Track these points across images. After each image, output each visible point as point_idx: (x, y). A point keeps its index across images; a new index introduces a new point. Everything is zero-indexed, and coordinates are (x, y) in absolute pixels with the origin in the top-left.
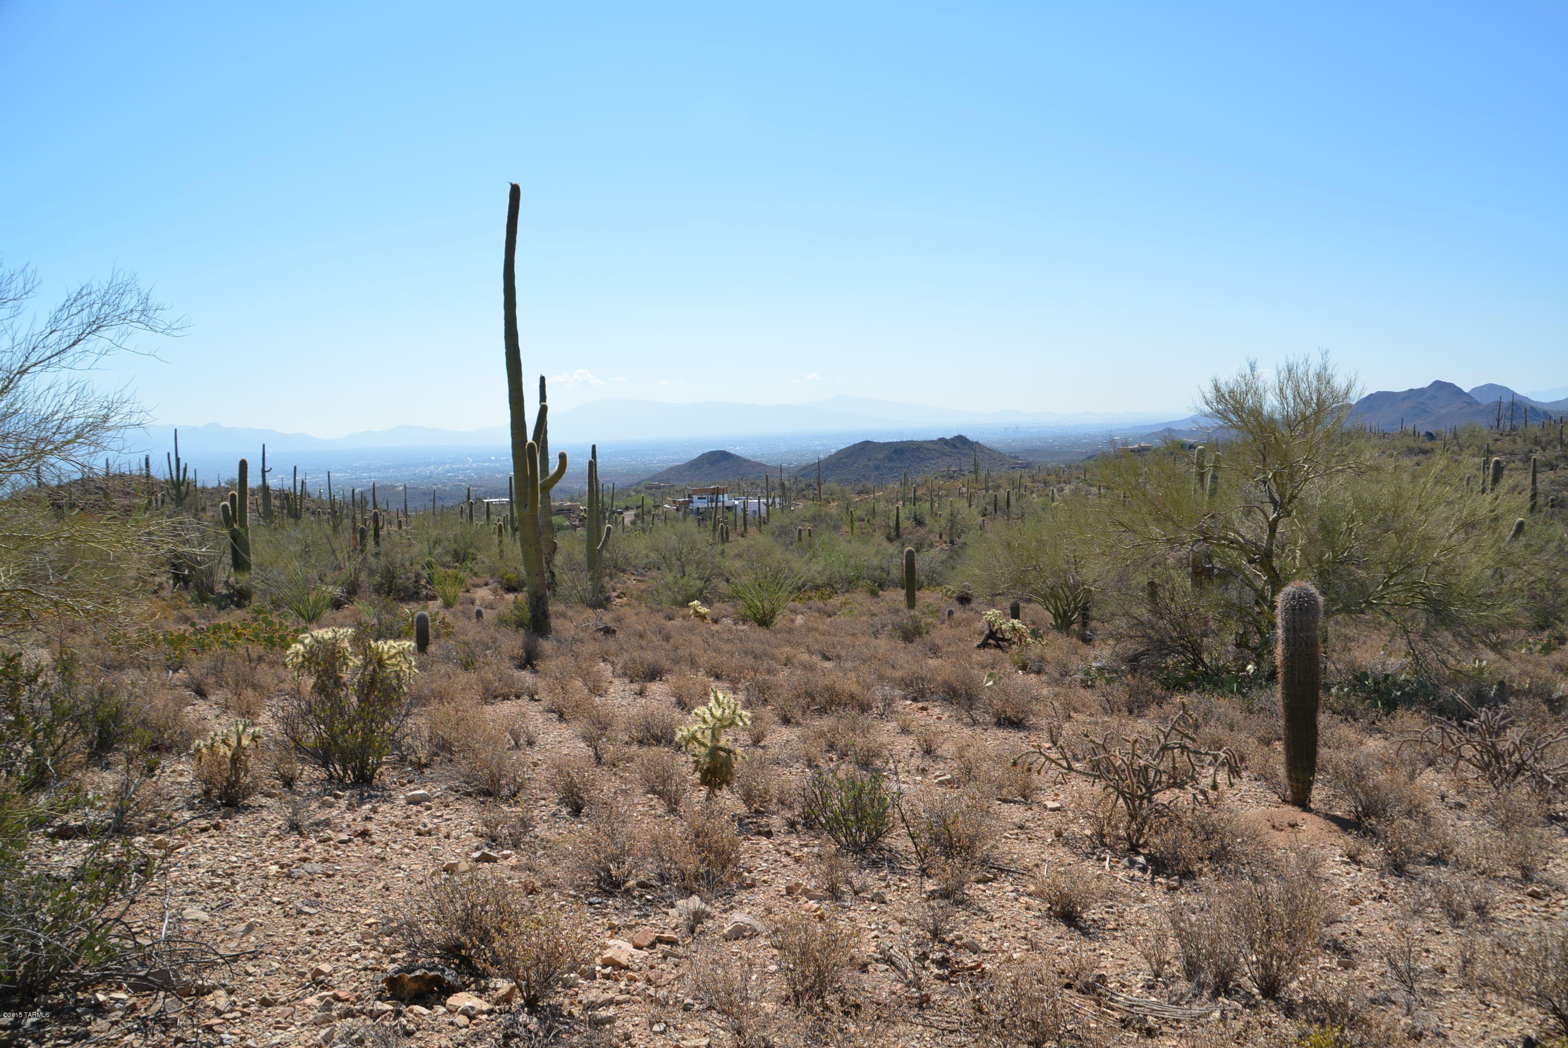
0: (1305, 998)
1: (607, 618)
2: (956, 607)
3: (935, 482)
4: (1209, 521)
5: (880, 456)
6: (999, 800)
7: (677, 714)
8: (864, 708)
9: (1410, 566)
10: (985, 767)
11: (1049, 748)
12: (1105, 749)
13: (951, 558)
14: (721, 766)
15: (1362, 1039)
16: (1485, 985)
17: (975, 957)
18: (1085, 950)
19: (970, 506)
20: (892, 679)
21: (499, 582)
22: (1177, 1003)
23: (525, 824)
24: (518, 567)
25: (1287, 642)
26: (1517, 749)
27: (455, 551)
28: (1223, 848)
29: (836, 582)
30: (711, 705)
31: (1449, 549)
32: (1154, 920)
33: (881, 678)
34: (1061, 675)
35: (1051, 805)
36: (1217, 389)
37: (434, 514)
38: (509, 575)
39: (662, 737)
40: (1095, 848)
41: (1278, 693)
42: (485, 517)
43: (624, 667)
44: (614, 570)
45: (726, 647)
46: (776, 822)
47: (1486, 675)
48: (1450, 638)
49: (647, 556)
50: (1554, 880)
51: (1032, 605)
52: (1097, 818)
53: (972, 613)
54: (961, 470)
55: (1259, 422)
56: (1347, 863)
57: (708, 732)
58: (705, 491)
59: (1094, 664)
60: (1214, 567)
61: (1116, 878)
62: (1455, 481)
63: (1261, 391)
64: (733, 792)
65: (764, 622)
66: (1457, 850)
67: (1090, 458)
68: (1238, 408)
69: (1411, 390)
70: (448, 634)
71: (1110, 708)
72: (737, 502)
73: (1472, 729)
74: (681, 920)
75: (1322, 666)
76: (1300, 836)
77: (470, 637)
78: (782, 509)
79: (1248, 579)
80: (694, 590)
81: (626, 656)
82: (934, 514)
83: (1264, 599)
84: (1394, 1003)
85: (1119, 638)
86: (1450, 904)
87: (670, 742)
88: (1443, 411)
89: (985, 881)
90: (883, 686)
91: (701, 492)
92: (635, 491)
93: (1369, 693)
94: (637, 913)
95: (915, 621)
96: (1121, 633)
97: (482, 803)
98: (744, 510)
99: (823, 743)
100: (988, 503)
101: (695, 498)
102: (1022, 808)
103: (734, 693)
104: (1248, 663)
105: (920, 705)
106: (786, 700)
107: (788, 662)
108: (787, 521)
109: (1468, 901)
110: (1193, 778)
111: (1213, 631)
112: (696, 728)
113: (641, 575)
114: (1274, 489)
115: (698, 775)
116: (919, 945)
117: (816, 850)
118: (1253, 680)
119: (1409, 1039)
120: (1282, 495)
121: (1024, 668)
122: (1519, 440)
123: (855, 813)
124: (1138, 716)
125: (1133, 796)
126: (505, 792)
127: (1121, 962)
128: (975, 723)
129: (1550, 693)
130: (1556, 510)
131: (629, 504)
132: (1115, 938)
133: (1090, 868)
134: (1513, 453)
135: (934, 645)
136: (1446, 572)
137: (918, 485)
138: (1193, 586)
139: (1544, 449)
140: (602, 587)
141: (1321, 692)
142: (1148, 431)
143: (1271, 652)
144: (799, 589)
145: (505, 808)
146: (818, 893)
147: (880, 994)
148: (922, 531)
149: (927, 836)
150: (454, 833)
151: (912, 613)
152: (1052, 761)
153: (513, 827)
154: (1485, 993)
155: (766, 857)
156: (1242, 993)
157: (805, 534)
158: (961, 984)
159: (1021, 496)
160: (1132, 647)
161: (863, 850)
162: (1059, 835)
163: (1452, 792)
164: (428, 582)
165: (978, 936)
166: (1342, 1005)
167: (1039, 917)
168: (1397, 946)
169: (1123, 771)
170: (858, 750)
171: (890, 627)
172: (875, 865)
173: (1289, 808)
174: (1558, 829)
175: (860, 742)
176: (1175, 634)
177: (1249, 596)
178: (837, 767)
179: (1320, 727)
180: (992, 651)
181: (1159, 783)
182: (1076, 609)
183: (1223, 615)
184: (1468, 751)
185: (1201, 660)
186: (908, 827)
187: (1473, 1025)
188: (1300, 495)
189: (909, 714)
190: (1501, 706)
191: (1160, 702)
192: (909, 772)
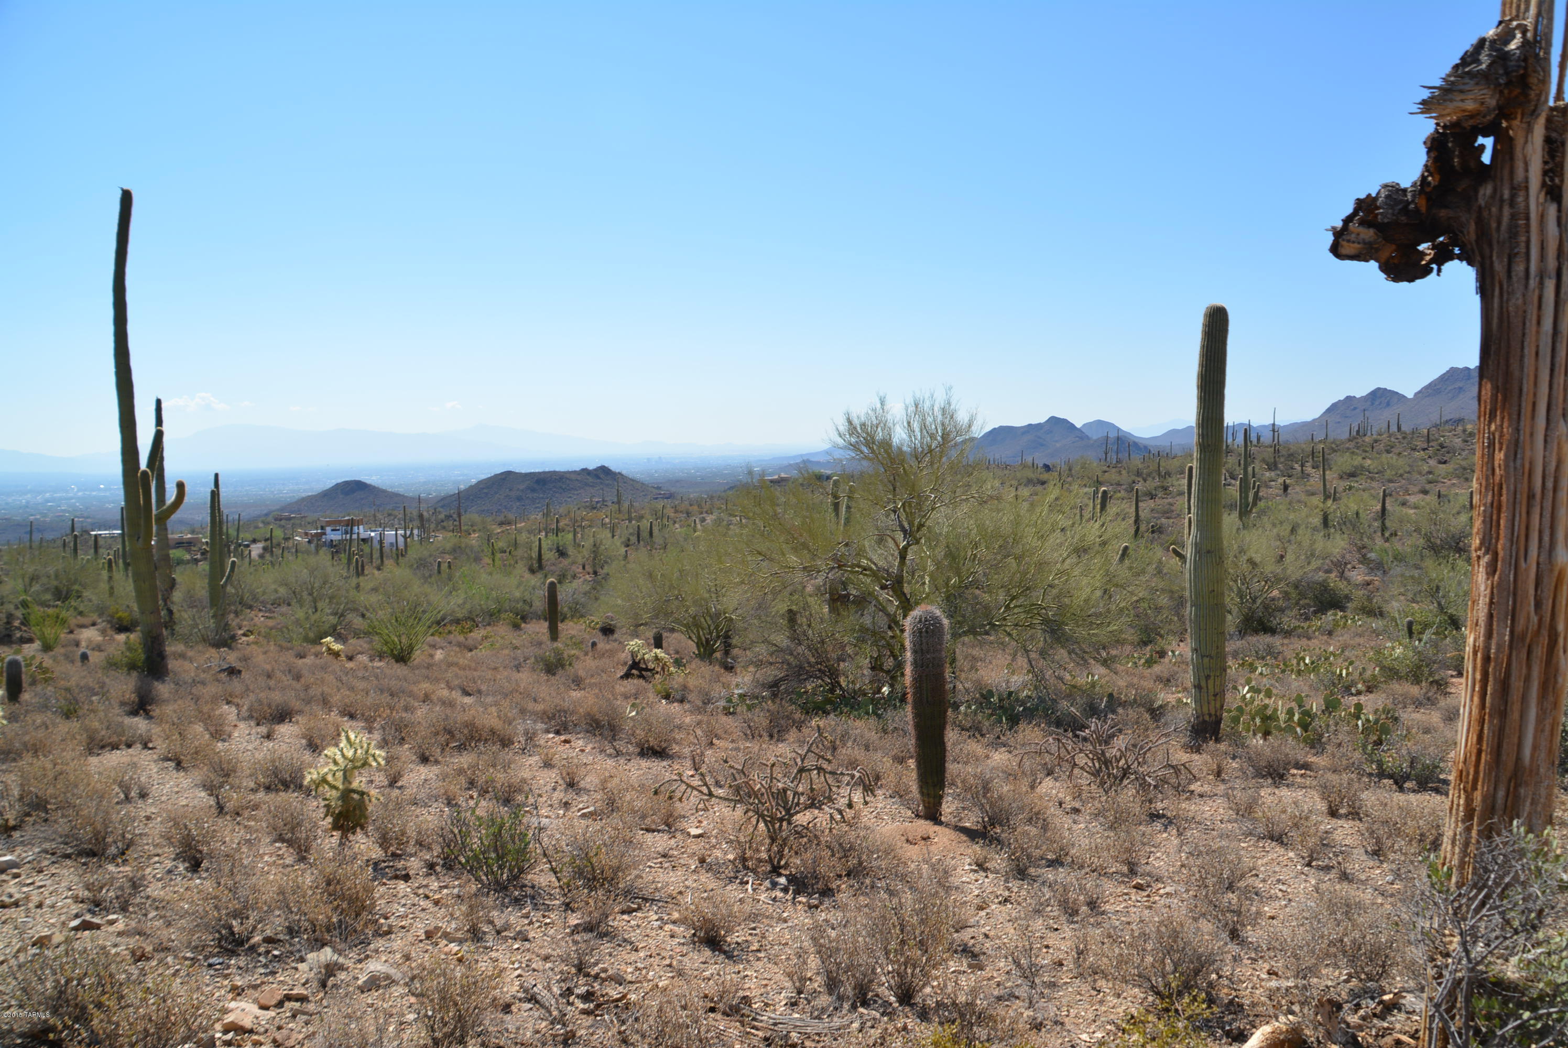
0: (937, 1002)
1: (232, 658)
2: (599, 638)
3: (578, 512)
4: (843, 549)
5: (522, 487)
6: (642, 829)
7: (307, 756)
8: (506, 743)
9: (1028, 589)
10: (628, 798)
11: (691, 776)
12: (744, 774)
13: (594, 589)
14: (354, 809)
15: (989, 1035)
16: (1095, 973)
17: (621, 989)
18: (729, 972)
19: (613, 536)
20: (534, 713)
21: (109, 622)
22: (819, 1018)
23: (136, 885)
24: (131, 604)
25: (915, 663)
26: (1123, 755)
27: (57, 588)
28: (860, 863)
29: (477, 616)
30: (342, 745)
31: (1061, 573)
32: (795, 939)
33: (523, 711)
34: (704, 703)
35: (694, 831)
36: (850, 422)
37: (31, 547)
38: (120, 614)
39: (291, 782)
40: (738, 872)
41: (909, 711)
42: (92, 551)
43: (250, 710)
44: (239, 607)
45: (361, 685)
46: (414, 865)
47: (1097, 689)
48: (1065, 654)
49: (276, 591)
50: (1155, 872)
51: (675, 635)
52: (739, 842)
53: (616, 644)
54: (603, 501)
55: (889, 455)
56: (975, 871)
57: (340, 775)
58: (339, 522)
59: (736, 691)
60: (848, 595)
61: (759, 900)
62: (1068, 509)
63: (890, 424)
64: (368, 836)
65: (402, 658)
66: (1073, 852)
67: (731, 488)
68: (870, 441)
69: (1030, 425)
70: (46, 680)
71: (752, 733)
72: (373, 534)
73: (1085, 739)
74: (312, 975)
75: (949, 686)
76: (932, 848)
77: (73, 683)
78: (421, 541)
79: (880, 604)
80: (326, 626)
81: (252, 697)
82: (577, 545)
83: (897, 623)
84: (1017, 998)
85: (759, 664)
86: (1066, 901)
87: (300, 787)
88: (1058, 445)
89: (629, 911)
90: (524, 720)
91: (335, 524)
92: (263, 522)
93: (994, 710)
94: (263, 971)
95: (558, 653)
96: (761, 661)
97: (84, 864)
98: (381, 542)
99: (463, 780)
100: (631, 534)
101: (328, 529)
102: (666, 837)
103: (370, 732)
104: (883, 686)
105: (563, 738)
106: (424, 738)
107: (426, 698)
108: (426, 553)
109: (1082, 898)
110: (830, 799)
111: (849, 656)
112: (326, 770)
113: (270, 611)
114: (903, 517)
115: (330, 819)
116: (564, 981)
117: (456, 891)
118: (888, 702)
119: (1031, 1029)
120: (911, 524)
121: (667, 697)
122: (1124, 472)
123: (496, 850)
124: (778, 740)
125: (773, 818)
126: (113, 850)
127: (764, 982)
128: (618, 753)
129: (1152, 702)
130: (1156, 535)
131: (257, 536)
132: (759, 959)
133: (733, 892)
134: (1119, 484)
135: (577, 677)
136: (1061, 594)
137: (561, 516)
138: (830, 612)
139: (1145, 480)
140: (227, 624)
141: (949, 711)
142: (785, 463)
143: (903, 675)
144: (438, 623)
145: (111, 868)
146: (459, 935)
147: (524, 1035)
148: (565, 562)
149: (570, 869)
150: (48, 902)
151: (555, 645)
152: (693, 788)
153: (121, 888)
154: (1095, 981)
155: (403, 901)
156: (880, 1002)
157: (444, 566)
158: (606, 1017)
159: (664, 526)
160: (772, 673)
161: (506, 888)
162: (702, 861)
163: (1069, 798)
164: (22, 623)
165: (623, 967)
166: (969, 1004)
167: (683, 944)
168: (1020, 945)
169: (762, 794)
170: (499, 785)
171: (533, 659)
172: (517, 902)
173: (922, 822)
174: (1158, 826)
175: (500, 777)
176: (813, 660)
177: (882, 621)
178: (477, 804)
179: (949, 746)
180: (635, 681)
181: (798, 804)
182: (718, 637)
183: (858, 639)
184: (1081, 760)
185: (838, 683)
186: (550, 862)
187: (1086, 1010)
188: (928, 523)
189: (551, 747)
190: (1110, 716)
191: (799, 726)
192: (551, 806)
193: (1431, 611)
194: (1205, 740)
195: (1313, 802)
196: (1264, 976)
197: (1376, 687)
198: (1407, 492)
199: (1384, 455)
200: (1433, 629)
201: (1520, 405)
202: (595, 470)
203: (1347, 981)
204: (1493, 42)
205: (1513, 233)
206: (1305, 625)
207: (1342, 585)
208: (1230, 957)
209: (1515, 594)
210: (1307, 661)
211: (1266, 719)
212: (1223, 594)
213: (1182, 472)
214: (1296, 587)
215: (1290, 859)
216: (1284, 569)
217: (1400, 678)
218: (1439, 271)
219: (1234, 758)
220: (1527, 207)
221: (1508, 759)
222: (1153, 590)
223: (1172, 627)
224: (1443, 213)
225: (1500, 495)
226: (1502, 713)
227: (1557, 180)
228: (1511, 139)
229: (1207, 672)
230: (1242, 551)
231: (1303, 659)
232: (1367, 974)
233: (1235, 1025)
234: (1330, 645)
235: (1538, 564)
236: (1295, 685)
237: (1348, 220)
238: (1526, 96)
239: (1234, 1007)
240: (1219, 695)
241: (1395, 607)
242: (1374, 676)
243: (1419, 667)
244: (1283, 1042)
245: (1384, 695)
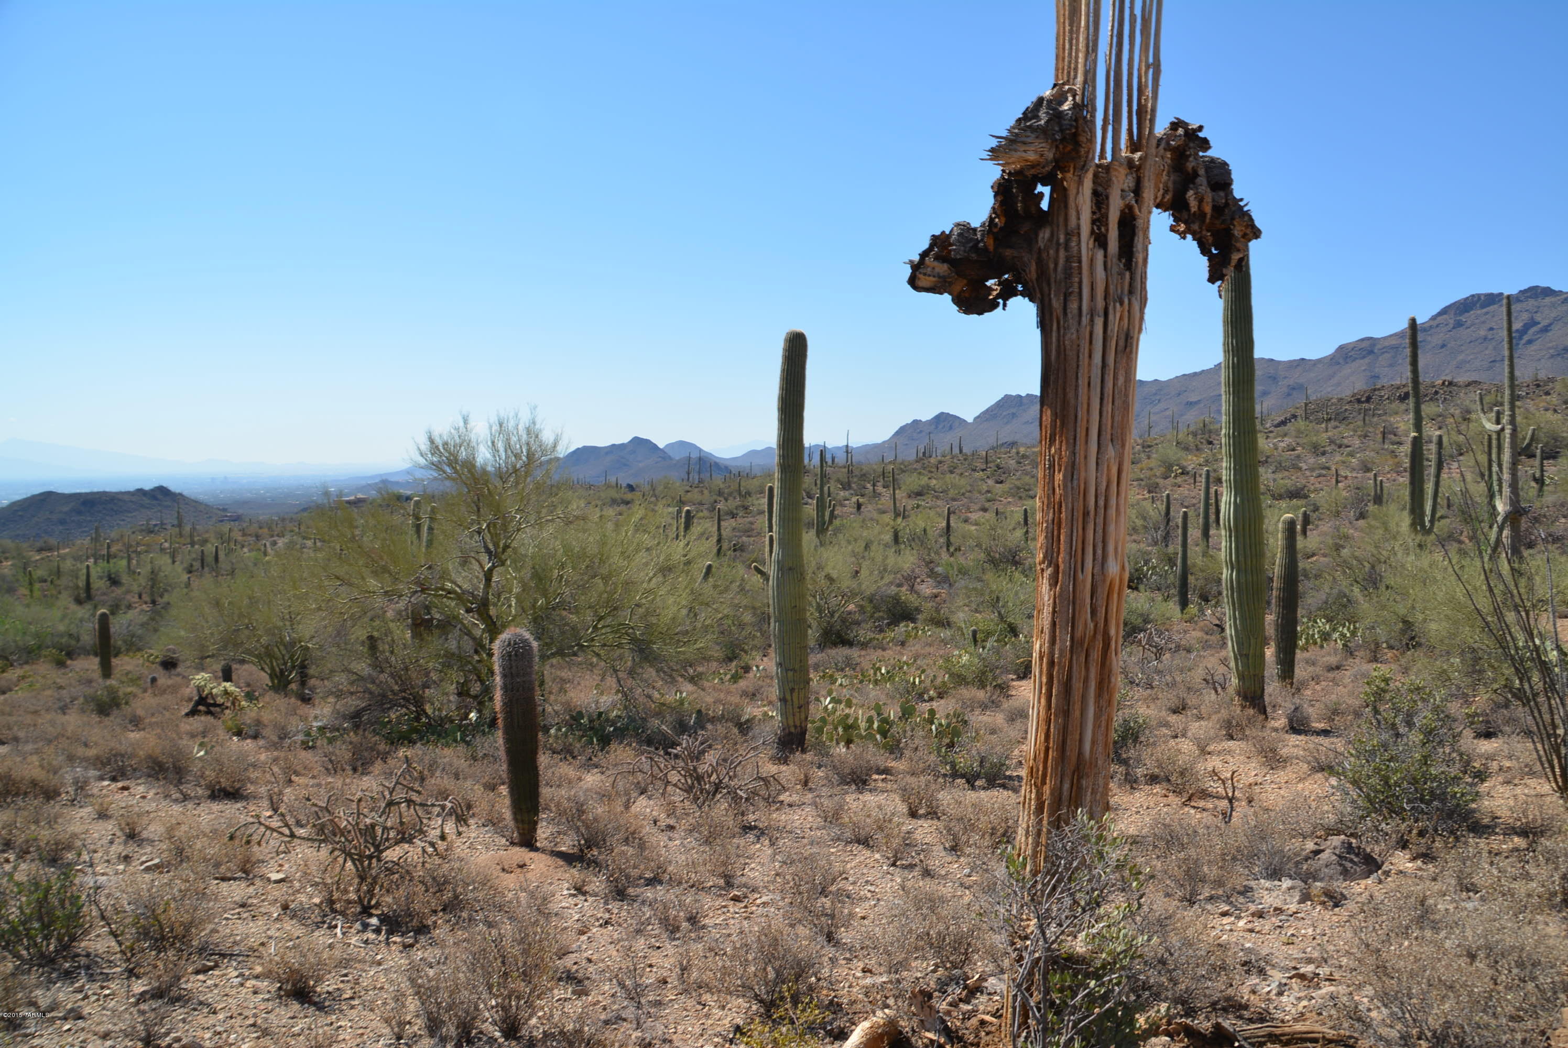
0: (544, 1032)
2: (160, 673)
3: (133, 536)
4: (426, 573)
5: (66, 509)
6: (216, 879)
8: (50, 794)
9: (616, 609)
10: (199, 846)
11: (270, 817)
12: (329, 811)
13: (153, 619)
16: (700, 987)
18: (321, 1026)
19: (174, 562)
20: (86, 759)
25: (505, 688)
26: (714, 770)
28: (456, 897)
29: (11, 654)
31: (649, 591)
32: (391, 982)
33: (71, 758)
34: (280, 738)
35: (275, 876)
36: (432, 441)
40: (325, 916)
41: (499, 737)
47: (686, 704)
48: (654, 673)
50: (751, 883)
51: (246, 666)
52: (325, 884)
53: (179, 679)
54: (162, 524)
55: (472, 474)
56: (574, 895)
59: (315, 724)
60: (432, 619)
61: (349, 944)
62: (652, 529)
63: (474, 444)
66: (670, 869)
67: (305, 510)
68: (453, 461)
69: (613, 445)
71: (333, 768)
73: (677, 757)
75: (540, 709)
76: (529, 876)
79: (466, 628)
82: (132, 572)
83: (483, 647)
84: (625, 1020)
85: (339, 695)
86: (666, 919)
88: (641, 465)
89: (205, 970)
90: (74, 767)
93: (585, 731)
95: (111, 691)
96: (341, 691)
100: (194, 560)
102: (243, 885)
104: (471, 711)
105: (120, 784)
109: (682, 914)
110: (421, 831)
111: (435, 682)
114: (488, 538)
118: (476, 728)
120: (496, 545)
121: (239, 733)
122: (706, 492)
123: (40, 919)
124: (362, 774)
125: (361, 856)
127: (360, 1031)
128: (186, 798)
129: (739, 717)
130: (738, 553)
132: (353, 1007)
133: (321, 938)
134: (701, 504)
135: (135, 716)
136: (647, 613)
137: (112, 541)
138: (413, 637)
139: (726, 500)
141: (540, 735)
142: (363, 483)
143: (491, 699)
148: (118, 591)
149: (134, 930)
151: (108, 682)
152: (273, 830)
154: (700, 995)
156: (485, 1039)
159: (231, 551)
160: (354, 703)
161: (52, 961)
162: (285, 907)
163: (663, 816)
165: (199, 1033)
166: (579, 1031)
167: (268, 1000)
168: (624, 966)
169: (349, 832)
170: (42, 844)
171: (81, 700)
172: (68, 976)
173: (517, 849)
174: (751, 837)
175: (45, 835)
176: (396, 688)
177: (468, 645)
178: (15, 868)
179: (541, 768)
180: (203, 718)
181: (387, 839)
182: (293, 667)
183: (443, 665)
184: (674, 777)
185: (424, 711)
186: (109, 925)
187: (693, 1025)
188: (513, 545)
189: (106, 796)
190: (700, 732)
191: (384, 757)
192: (108, 861)
193: (992, 620)
194: (792, 751)
195: (896, 805)
196: (859, 974)
197: (946, 692)
198: (968, 510)
199: (948, 476)
200: (995, 638)
201: (1075, 431)
202: (152, 490)
203: (934, 971)
204: (1050, 102)
205: (1068, 275)
206: (880, 637)
207: (912, 598)
208: (826, 959)
209: (1074, 603)
210: (883, 671)
211: (847, 728)
212: (805, 610)
213: (762, 492)
214: (871, 601)
215: (877, 861)
216: (860, 584)
217: (967, 684)
218: (1005, 305)
219: (819, 767)
220: (1080, 251)
221: (1072, 755)
222: (738, 607)
223: (756, 642)
224: (1008, 253)
225: (1060, 513)
226: (1066, 713)
227: (1103, 229)
228: (1065, 189)
229: (791, 685)
230: (820, 567)
231: (880, 669)
232: (951, 962)
233: (835, 1024)
234: (903, 655)
235: (1093, 575)
236: (873, 694)
237: (924, 255)
238: (1078, 152)
239: (834, 1007)
240: (804, 706)
241: (960, 617)
242: (944, 682)
243: (984, 673)
244: (880, 1037)
245: (954, 701)
